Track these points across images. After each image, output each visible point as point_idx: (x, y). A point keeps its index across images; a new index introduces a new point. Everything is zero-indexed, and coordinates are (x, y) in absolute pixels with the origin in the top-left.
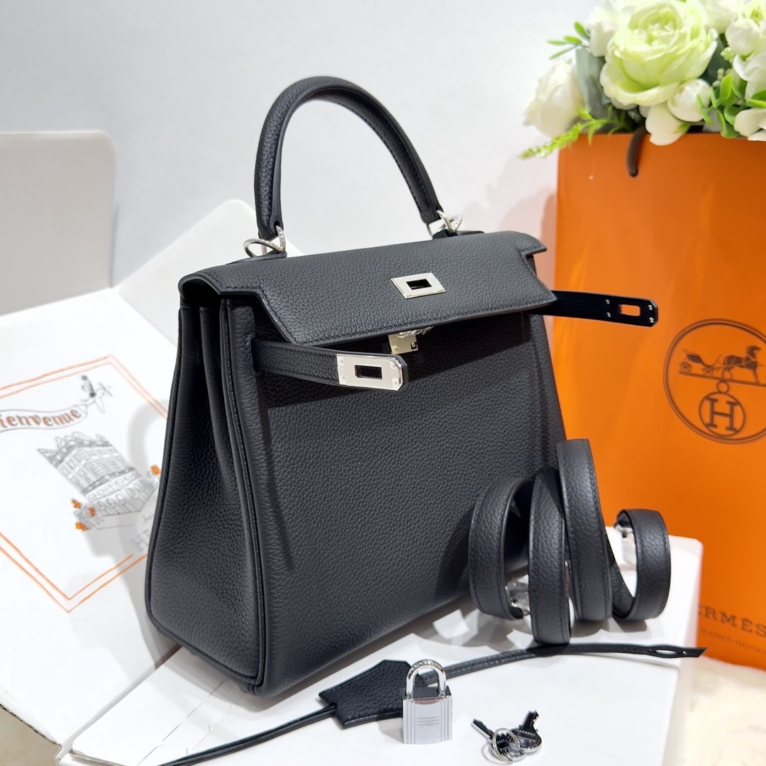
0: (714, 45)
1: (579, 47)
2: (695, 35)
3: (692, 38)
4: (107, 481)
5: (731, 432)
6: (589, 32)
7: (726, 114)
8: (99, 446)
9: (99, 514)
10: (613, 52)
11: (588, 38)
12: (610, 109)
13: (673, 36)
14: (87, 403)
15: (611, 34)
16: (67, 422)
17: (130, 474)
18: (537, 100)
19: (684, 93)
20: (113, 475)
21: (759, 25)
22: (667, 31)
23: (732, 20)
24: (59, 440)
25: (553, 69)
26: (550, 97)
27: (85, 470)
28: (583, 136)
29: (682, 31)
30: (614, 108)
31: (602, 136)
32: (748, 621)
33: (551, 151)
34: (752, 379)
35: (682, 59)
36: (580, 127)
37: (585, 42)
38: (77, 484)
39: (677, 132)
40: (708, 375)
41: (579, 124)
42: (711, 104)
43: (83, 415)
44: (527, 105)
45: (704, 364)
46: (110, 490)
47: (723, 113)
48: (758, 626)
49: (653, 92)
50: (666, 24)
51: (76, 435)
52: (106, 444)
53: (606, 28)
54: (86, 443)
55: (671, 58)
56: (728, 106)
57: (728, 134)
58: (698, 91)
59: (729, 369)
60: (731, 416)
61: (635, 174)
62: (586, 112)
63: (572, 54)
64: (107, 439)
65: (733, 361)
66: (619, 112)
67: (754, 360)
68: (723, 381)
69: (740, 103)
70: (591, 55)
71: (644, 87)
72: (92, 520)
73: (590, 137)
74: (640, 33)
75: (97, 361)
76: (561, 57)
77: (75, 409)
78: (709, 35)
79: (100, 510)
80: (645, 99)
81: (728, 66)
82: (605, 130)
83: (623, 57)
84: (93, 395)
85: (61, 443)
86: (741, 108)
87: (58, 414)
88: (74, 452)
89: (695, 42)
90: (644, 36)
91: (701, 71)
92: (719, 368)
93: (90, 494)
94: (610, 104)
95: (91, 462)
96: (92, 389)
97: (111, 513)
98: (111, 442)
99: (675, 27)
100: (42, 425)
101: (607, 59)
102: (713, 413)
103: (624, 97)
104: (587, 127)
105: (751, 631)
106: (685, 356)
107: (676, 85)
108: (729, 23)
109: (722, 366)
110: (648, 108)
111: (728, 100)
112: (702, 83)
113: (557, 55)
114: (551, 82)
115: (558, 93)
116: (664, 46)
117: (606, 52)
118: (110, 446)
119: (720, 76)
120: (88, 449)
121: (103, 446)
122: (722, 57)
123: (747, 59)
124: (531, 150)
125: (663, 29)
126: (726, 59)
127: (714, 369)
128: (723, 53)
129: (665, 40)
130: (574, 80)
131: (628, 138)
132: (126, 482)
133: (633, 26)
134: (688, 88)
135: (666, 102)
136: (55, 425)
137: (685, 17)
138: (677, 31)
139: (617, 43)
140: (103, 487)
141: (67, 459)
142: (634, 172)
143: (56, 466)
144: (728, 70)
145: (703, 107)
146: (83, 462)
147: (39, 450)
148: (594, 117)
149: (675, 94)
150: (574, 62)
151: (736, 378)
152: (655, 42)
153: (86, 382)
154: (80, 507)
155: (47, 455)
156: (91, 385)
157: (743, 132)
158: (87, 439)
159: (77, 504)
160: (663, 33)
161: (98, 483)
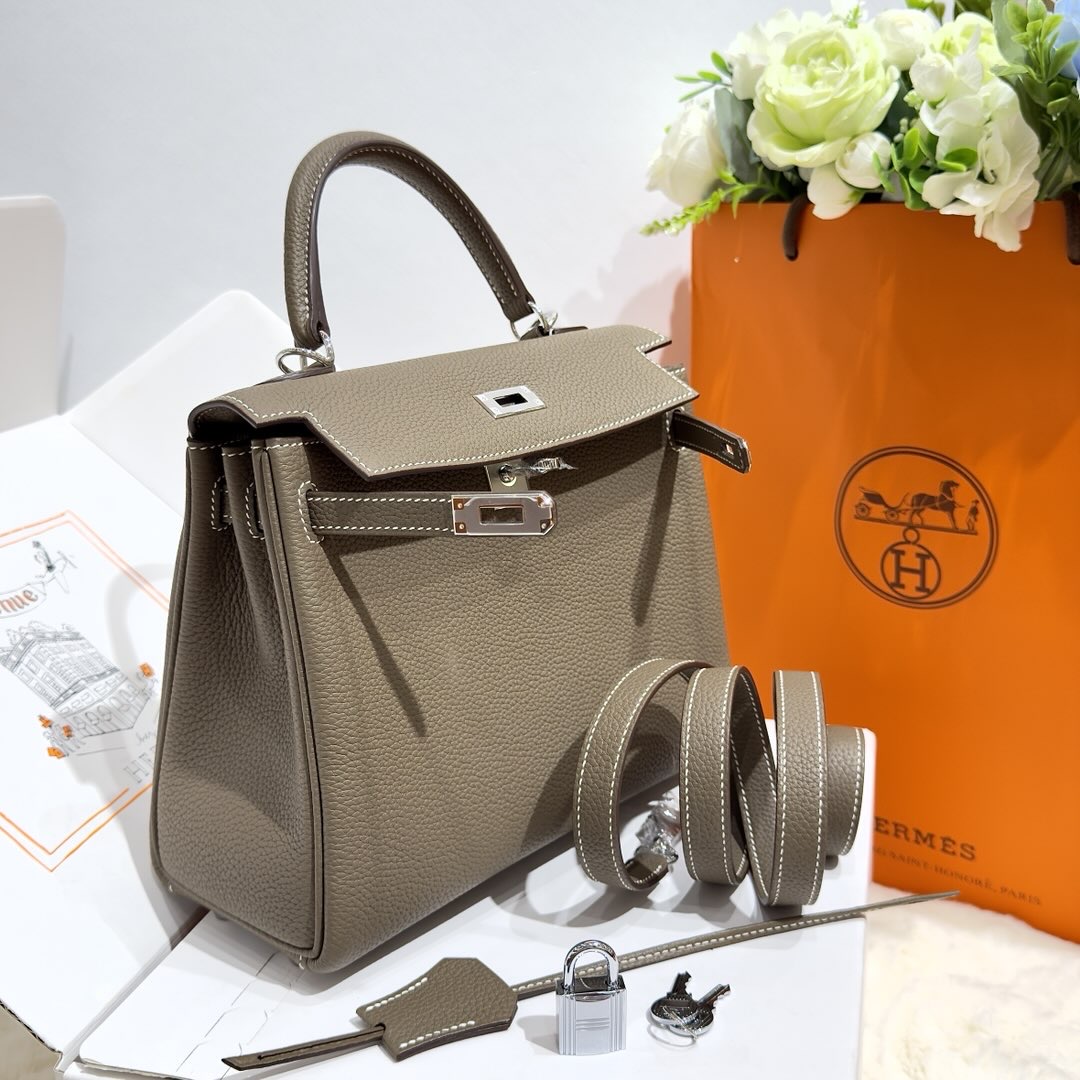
0: (895, 88)
1: (719, 87)
2: (870, 74)
3: (866, 79)
4: (83, 688)
5: (922, 594)
6: (731, 66)
7: (911, 180)
8: (67, 639)
9: (77, 734)
10: (763, 96)
11: (731, 75)
12: (760, 169)
13: (841, 75)
14: (44, 580)
15: (760, 70)
16: (20, 607)
18: (664, 157)
19: (856, 150)
20: (90, 679)
21: (952, 63)
22: (835, 68)
23: (918, 56)
25: (685, 117)
26: (681, 155)
27: (52, 675)
28: (725, 205)
29: (853, 69)
30: (765, 168)
31: (751, 205)
32: (949, 840)
33: (684, 225)
34: (948, 524)
35: (854, 107)
36: (721, 194)
37: (726, 79)
38: (44, 694)
39: (847, 202)
40: (893, 519)
41: (720, 190)
42: (891, 165)
43: (41, 597)
44: (651, 163)
45: (886, 506)
46: (89, 700)
47: (907, 178)
48: (963, 846)
49: (816, 150)
50: (833, 58)
52: (76, 637)
53: (754, 62)
54: (49, 636)
55: (839, 105)
56: (914, 168)
57: (914, 205)
58: (876, 147)
59: (918, 512)
60: (922, 572)
61: (793, 257)
62: (728, 175)
63: (710, 95)
64: (76, 630)
65: (923, 501)
66: (772, 174)
67: (951, 499)
68: (911, 527)
69: (929, 163)
70: (734, 97)
71: (806, 143)
72: (69, 743)
73: (735, 206)
74: (799, 70)
75: (51, 519)
76: (695, 98)
77: (29, 588)
78: (888, 74)
79: (78, 729)
80: (806, 159)
81: (913, 114)
82: (752, 198)
83: (777, 103)
84: (50, 568)
86: (931, 171)
88: (34, 650)
89: (872, 83)
90: (804, 75)
91: (878, 121)
92: (907, 510)
93: (63, 708)
94: (760, 163)
95: (58, 663)
96: (49, 561)
97: (93, 733)
98: (82, 634)
99: (844, 64)
101: (755, 104)
102: (899, 569)
103: (780, 157)
104: (732, 194)
105: (954, 853)
106: (862, 494)
107: (847, 139)
108: (915, 58)
109: (909, 507)
110: (810, 170)
111: (915, 159)
112: (880, 138)
113: (690, 96)
114: (683, 133)
115: (692, 149)
116: (831, 89)
117: (755, 95)
118: (81, 639)
119: (903, 128)
120: (53, 645)
121: (71, 639)
122: (906, 103)
123: (938, 106)
124: (656, 223)
125: (828, 65)
126: (910, 105)
127: (900, 511)
128: (906, 98)
129: (832, 81)
130: (713, 131)
131: (783, 210)
132: (109, 689)
133: (789, 60)
134: (861, 144)
135: (834, 162)
137: (857, 50)
138: (847, 69)
139: (769, 84)
140: (77, 697)
141: (26, 660)
142: (793, 254)
144: (914, 121)
145: (882, 169)
146: (48, 663)
148: (738, 180)
149: (846, 152)
150: (713, 106)
151: (927, 523)
152: (818, 83)
153: (38, 550)
154: (50, 726)
156: (46, 555)
157: (934, 203)
158: (48, 630)
159: (47, 723)
160: (830, 71)
161: (71, 692)
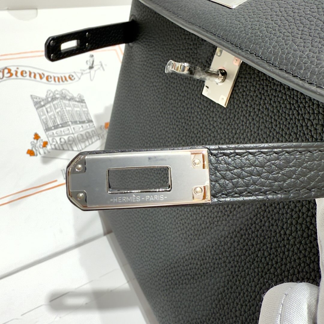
24: (49, 92)
51: (63, 91)
85: (50, 94)
87: (59, 76)
100: (44, 80)
136: (53, 82)
143: (37, 109)
147: (31, 96)
155: (35, 100)
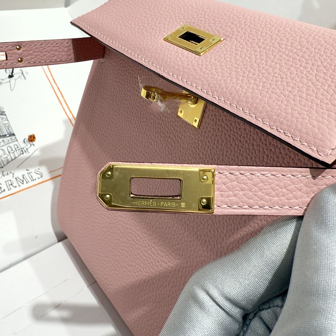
17: (9, 138)
